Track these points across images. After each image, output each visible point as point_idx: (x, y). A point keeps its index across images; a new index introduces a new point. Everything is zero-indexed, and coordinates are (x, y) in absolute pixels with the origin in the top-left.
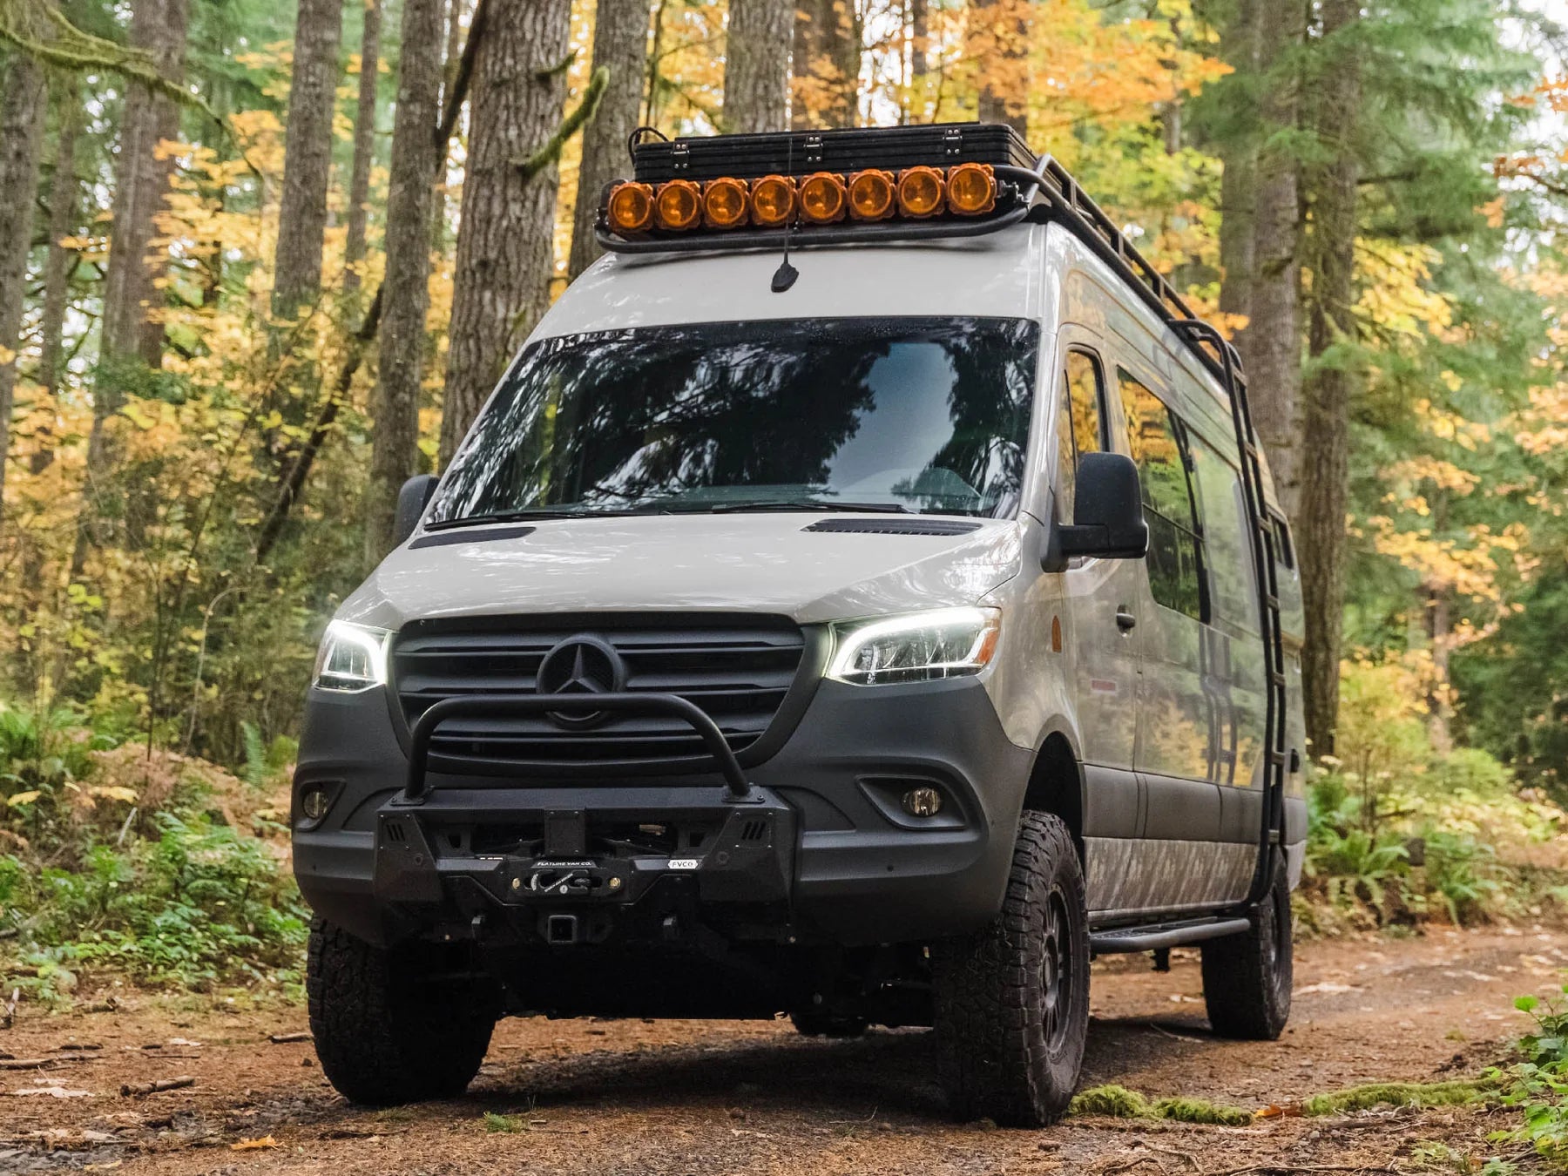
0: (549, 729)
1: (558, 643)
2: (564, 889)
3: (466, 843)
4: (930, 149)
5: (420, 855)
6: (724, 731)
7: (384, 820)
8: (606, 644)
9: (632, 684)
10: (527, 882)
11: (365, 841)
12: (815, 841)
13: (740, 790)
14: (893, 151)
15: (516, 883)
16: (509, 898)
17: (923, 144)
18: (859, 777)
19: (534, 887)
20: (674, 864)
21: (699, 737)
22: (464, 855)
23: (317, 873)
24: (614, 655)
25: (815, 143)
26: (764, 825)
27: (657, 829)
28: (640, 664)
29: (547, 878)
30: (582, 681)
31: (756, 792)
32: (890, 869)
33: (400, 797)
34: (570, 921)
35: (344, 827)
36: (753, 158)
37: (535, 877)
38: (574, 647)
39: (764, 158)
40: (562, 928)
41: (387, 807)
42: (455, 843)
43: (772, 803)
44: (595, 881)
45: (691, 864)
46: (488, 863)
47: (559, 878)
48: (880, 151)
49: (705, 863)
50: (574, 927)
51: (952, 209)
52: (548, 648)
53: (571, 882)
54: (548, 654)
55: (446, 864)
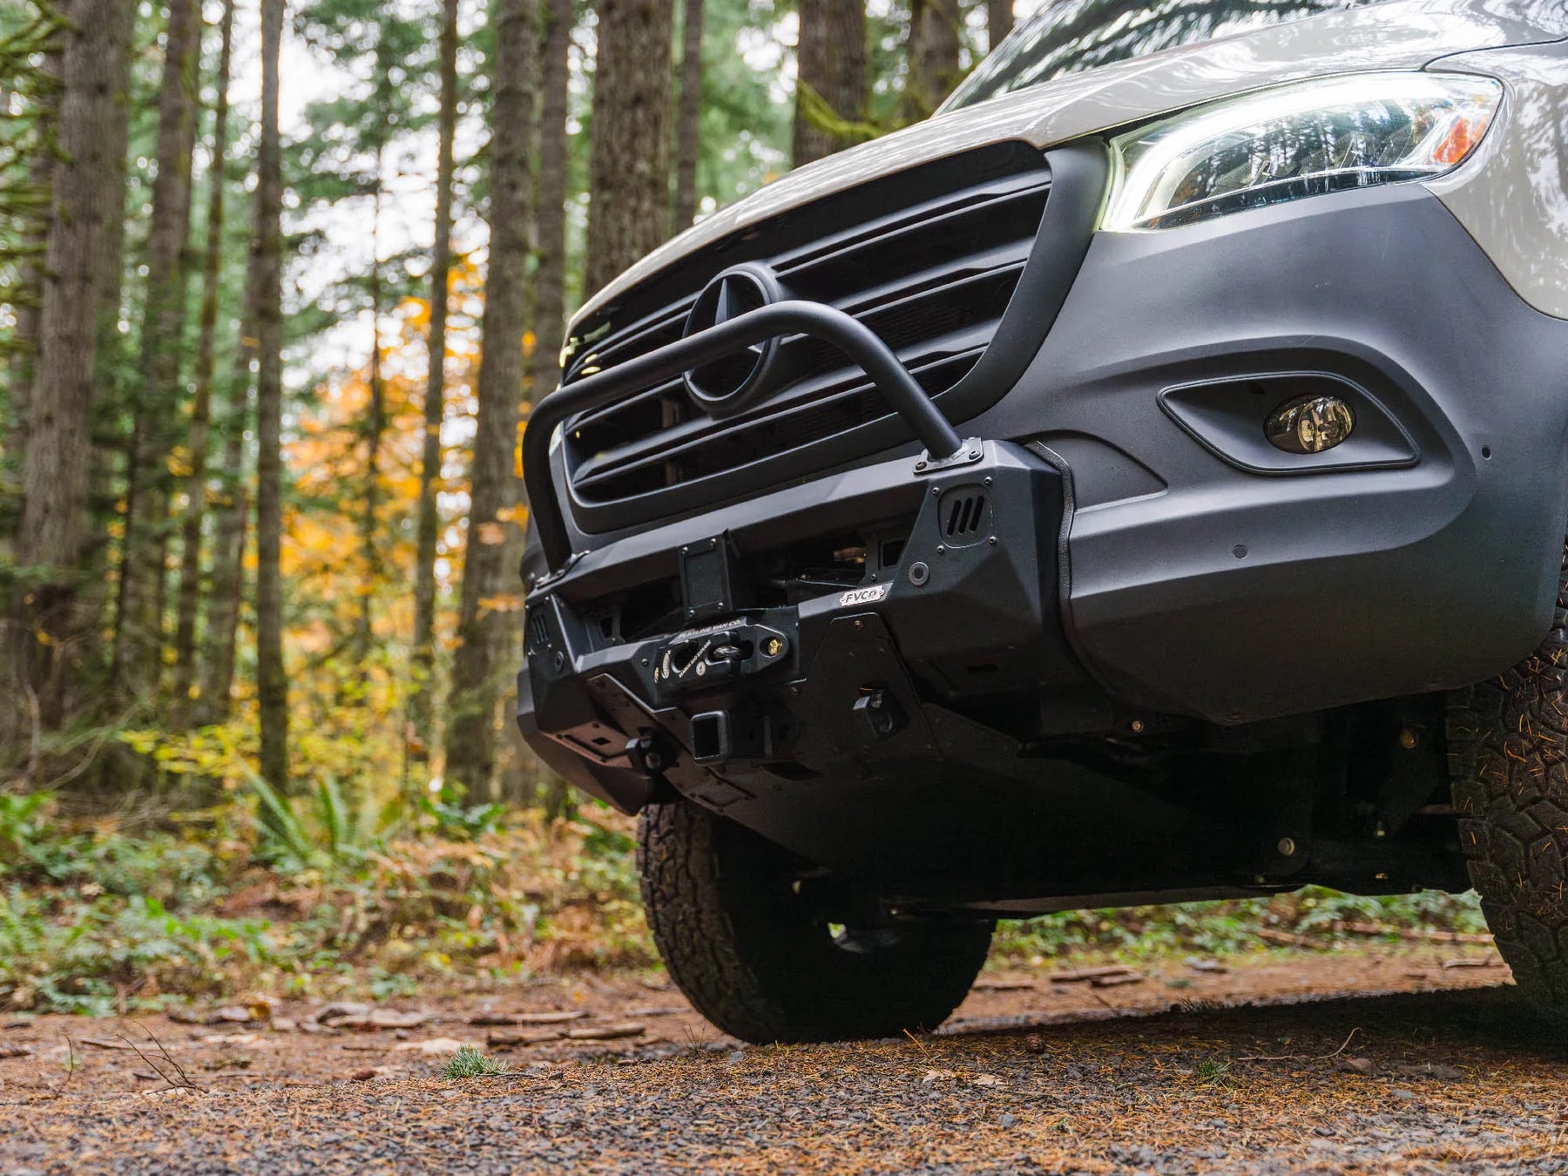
0: (707, 423)
2: (702, 669)
5: (560, 654)
6: (908, 365)
7: (531, 612)
8: (762, 268)
16: (657, 700)
18: (1165, 391)
20: (849, 599)
21: (872, 385)
24: (772, 281)
26: (981, 500)
27: (857, 554)
29: (681, 657)
31: (970, 448)
32: (1240, 552)
34: (715, 718)
37: (667, 657)
44: (744, 645)
45: (875, 593)
47: (696, 653)
50: (722, 727)
52: (694, 303)
53: (711, 654)
54: (691, 311)
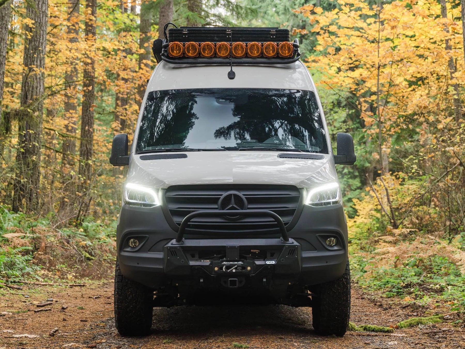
0: (223, 221)
1: (225, 194)
2: (234, 271)
3: (197, 256)
4: (265, 36)
5: (183, 260)
6: (283, 221)
7: (169, 249)
8: (240, 194)
9: (249, 206)
10: (221, 268)
11: (160, 255)
12: (306, 254)
13: (286, 239)
14: (254, 36)
15: (216, 269)
16: (213, 273)
17: (263, 34)
18: (317, 235)
19: (224, 270)
20: (268, 263)
21: (276, 223)
22: (197, 260)
23: (139, 265)
24: (243, 197)
25: (229, 32)
26: (294, 250)
27: (257, 251)
28: (251, 200)
29: (228, 267)
30: (235, 206)
31: (291, 240)
32: (327, 262)
33: (174, 241)
34: (236, 280)
35: (149, 251)
36: (209, 35)
37: (224, 267)
38: (230, 195)
39: (212, 35)
40: (233, 283)
41: (169, 245)
42: (193, 256)
43: (296, 243)
44: (244, 268)
45: (273, 262)
46: (207, 263)
47: (232, 267)
48: (250, 35)
49: (278, 262)
50: (237, 282)
51: (279, 55)
52: (221, 195)
53: (236, 268)
54: (222, 197)
55: (192, 263)
